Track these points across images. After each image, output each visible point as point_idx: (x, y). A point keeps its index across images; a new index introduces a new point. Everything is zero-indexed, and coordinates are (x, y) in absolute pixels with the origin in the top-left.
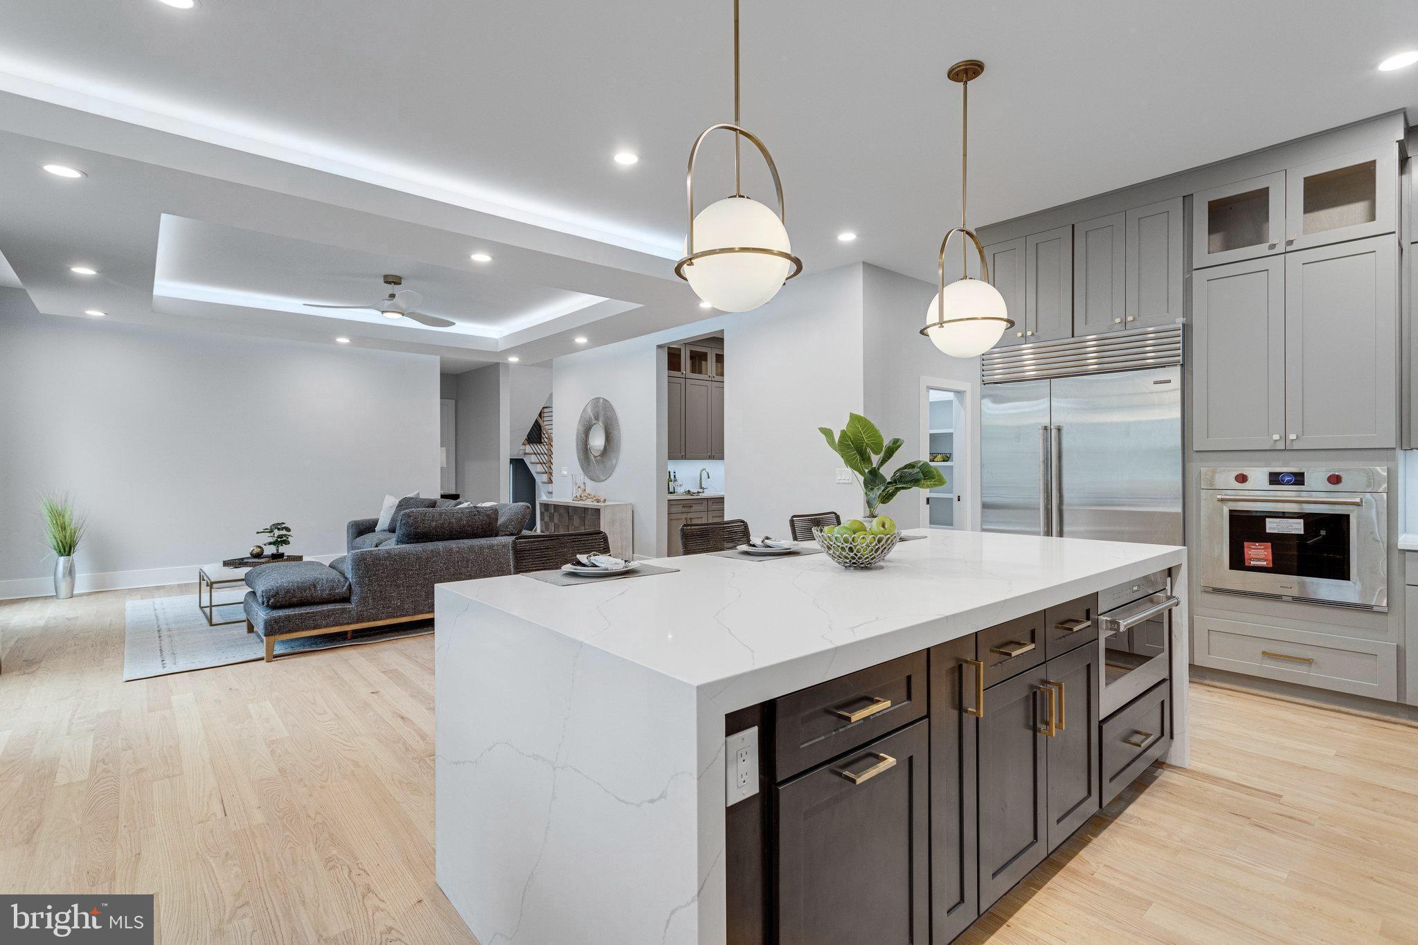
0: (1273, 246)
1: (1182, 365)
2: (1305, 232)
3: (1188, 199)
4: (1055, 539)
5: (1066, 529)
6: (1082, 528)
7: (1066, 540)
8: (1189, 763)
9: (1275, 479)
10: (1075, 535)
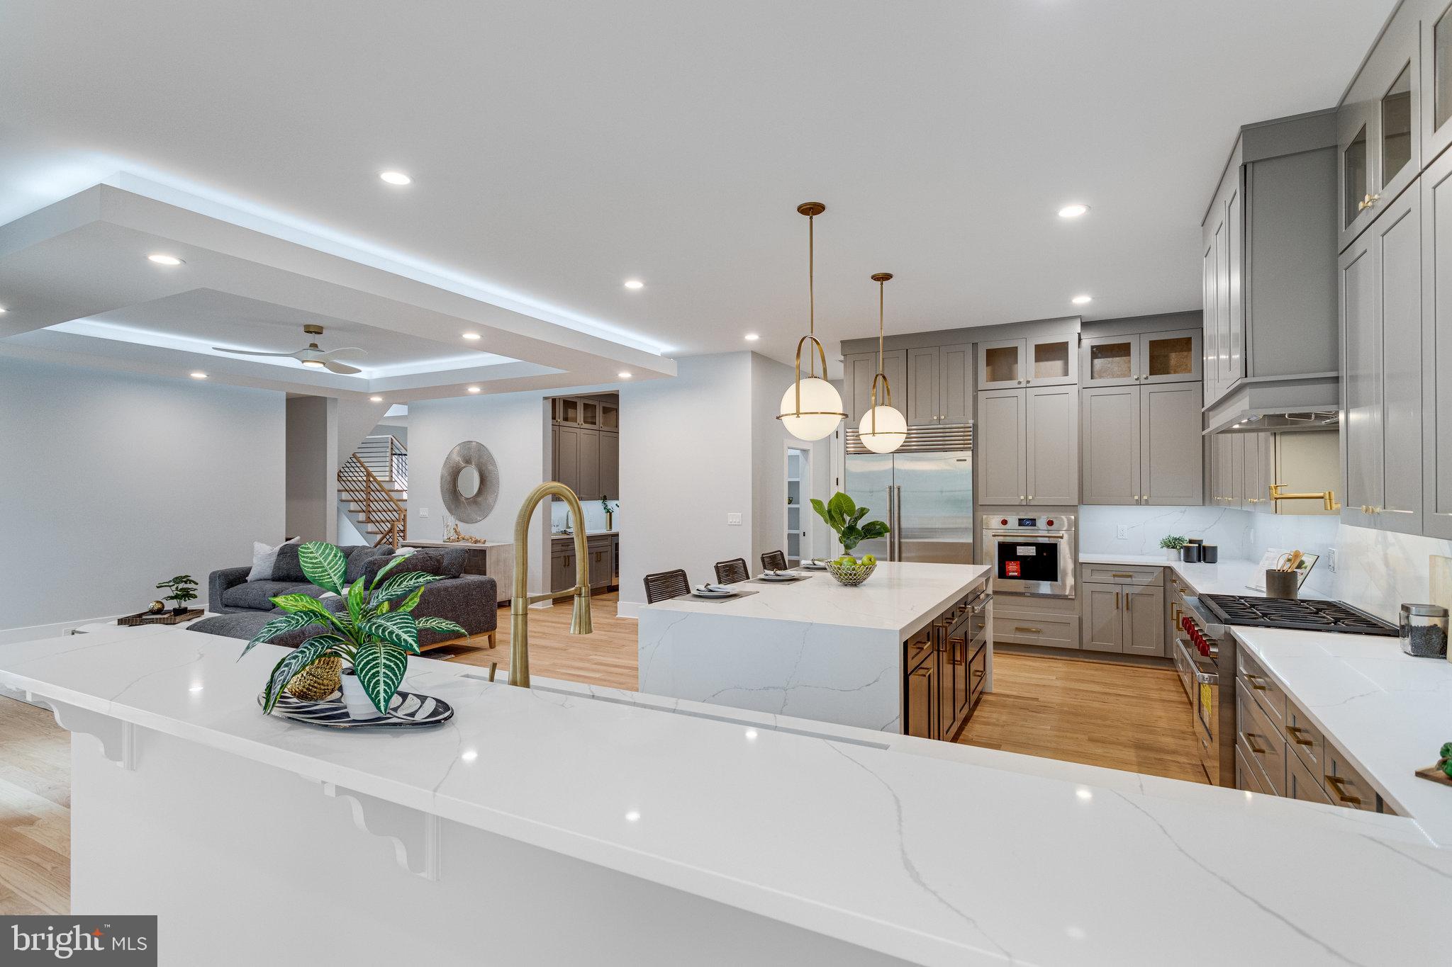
0: (1020, 383)
1: (972, 450)
2: (1036, 376)
3: (975, 345)
4: (896, 563)
5: (904, 555)
6: (913, 554)
7: (903, 563)
8: (994, 690)
9: (1021, 522)
10: (909, 560)
